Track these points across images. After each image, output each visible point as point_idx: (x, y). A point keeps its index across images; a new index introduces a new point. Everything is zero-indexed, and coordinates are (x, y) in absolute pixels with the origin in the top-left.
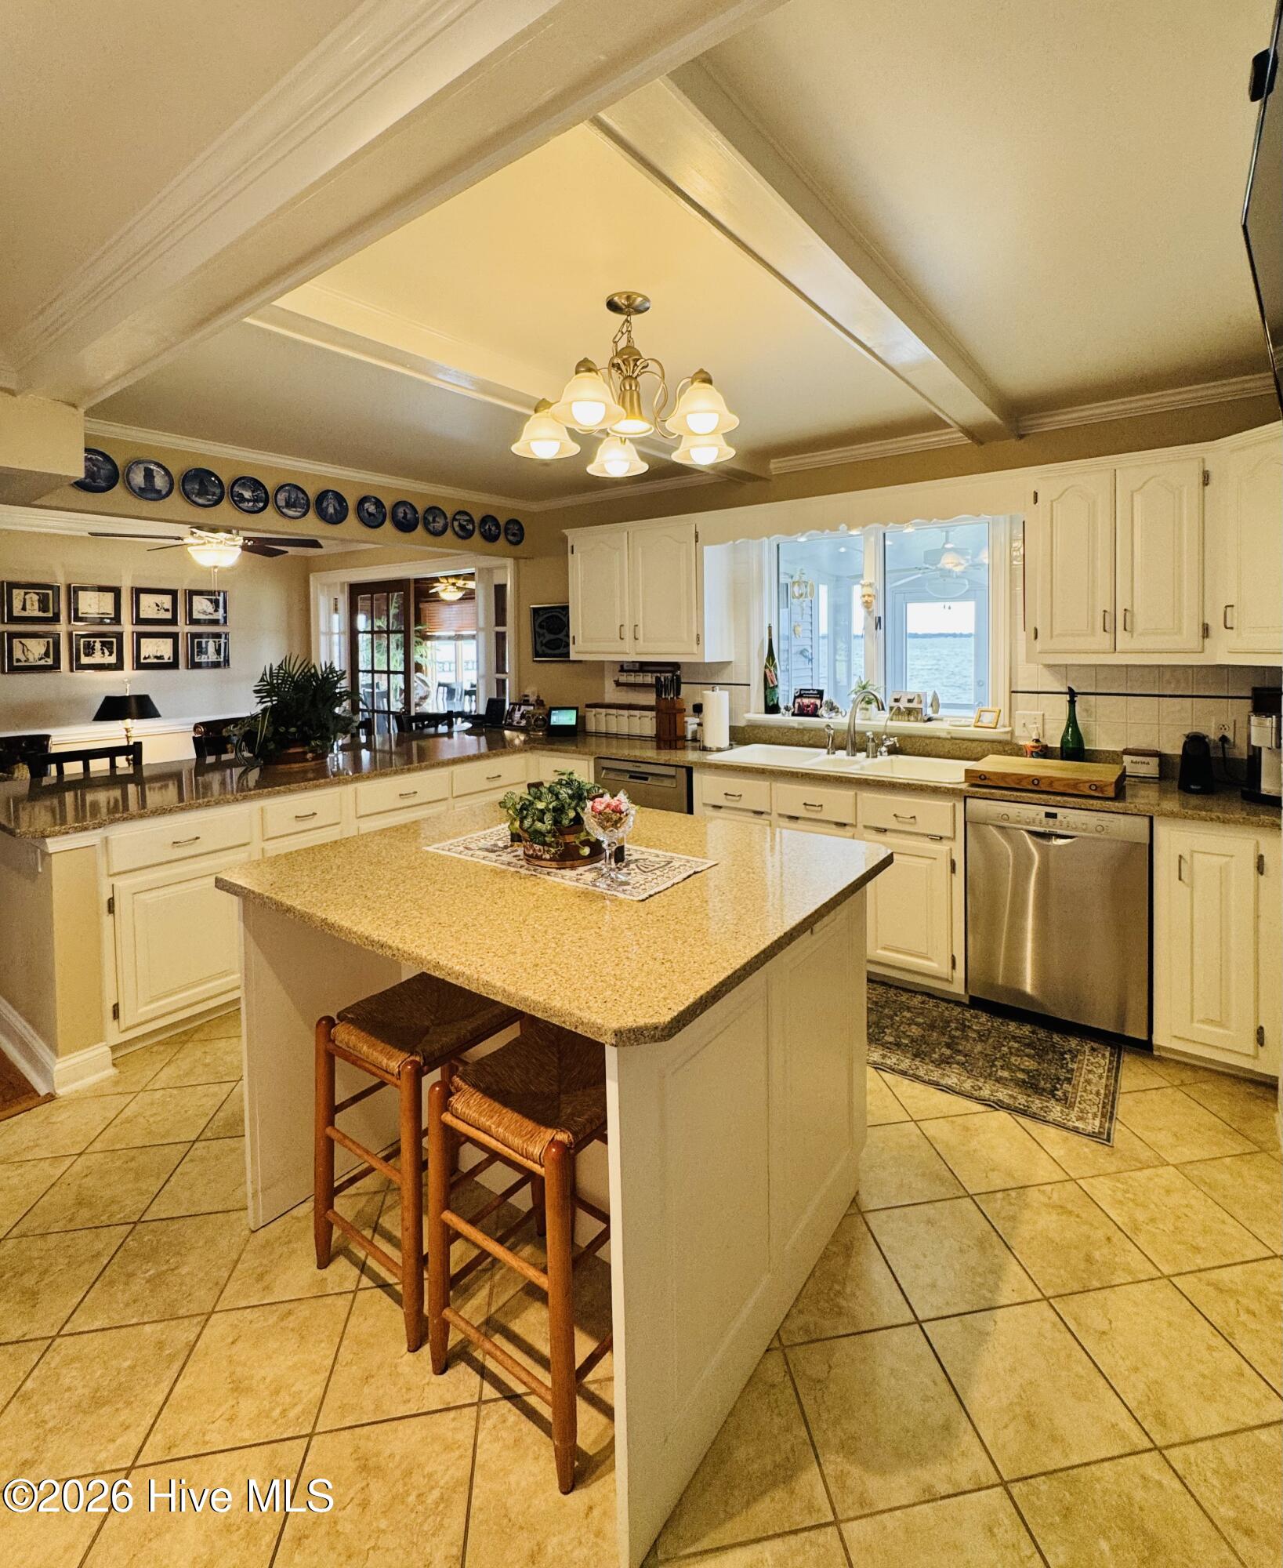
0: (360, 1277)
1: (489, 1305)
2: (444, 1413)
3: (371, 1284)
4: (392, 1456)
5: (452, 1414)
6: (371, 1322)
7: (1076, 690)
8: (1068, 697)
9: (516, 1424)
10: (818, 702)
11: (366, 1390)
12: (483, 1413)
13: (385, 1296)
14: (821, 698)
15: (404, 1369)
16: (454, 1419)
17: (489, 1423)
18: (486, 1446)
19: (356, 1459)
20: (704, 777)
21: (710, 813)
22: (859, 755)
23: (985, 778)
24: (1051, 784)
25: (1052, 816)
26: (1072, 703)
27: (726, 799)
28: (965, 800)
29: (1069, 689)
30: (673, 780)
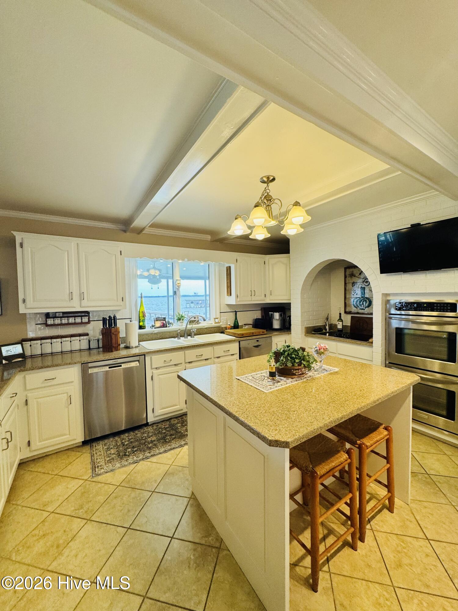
0: (323, 571)
1: (336, 523)
2: (377, 540)
3: (327, 566)
4: (394, 557)
5: (377, 538)
6: (345, 566)
7: (236, 311)
8: (235, 313)
9: (377, 521)
10: (164, 322)
11: (373, 566)
12: (375, 529)
13: (333, 560)
14: (165, 320)
15: (364, 552)
16: (379, 537)
17: (378, 528)
18: (385, 529)
19: (398, 568)
20: (152, 357)
21: (155, 371)
22: (189, 337)
23: (243, 335)
24: (256, 333)
25: (258, 341)
26: (236, 314)
27: (164, 363)
28: (239, 342)
29: (235, 310)
30: (137, 362)
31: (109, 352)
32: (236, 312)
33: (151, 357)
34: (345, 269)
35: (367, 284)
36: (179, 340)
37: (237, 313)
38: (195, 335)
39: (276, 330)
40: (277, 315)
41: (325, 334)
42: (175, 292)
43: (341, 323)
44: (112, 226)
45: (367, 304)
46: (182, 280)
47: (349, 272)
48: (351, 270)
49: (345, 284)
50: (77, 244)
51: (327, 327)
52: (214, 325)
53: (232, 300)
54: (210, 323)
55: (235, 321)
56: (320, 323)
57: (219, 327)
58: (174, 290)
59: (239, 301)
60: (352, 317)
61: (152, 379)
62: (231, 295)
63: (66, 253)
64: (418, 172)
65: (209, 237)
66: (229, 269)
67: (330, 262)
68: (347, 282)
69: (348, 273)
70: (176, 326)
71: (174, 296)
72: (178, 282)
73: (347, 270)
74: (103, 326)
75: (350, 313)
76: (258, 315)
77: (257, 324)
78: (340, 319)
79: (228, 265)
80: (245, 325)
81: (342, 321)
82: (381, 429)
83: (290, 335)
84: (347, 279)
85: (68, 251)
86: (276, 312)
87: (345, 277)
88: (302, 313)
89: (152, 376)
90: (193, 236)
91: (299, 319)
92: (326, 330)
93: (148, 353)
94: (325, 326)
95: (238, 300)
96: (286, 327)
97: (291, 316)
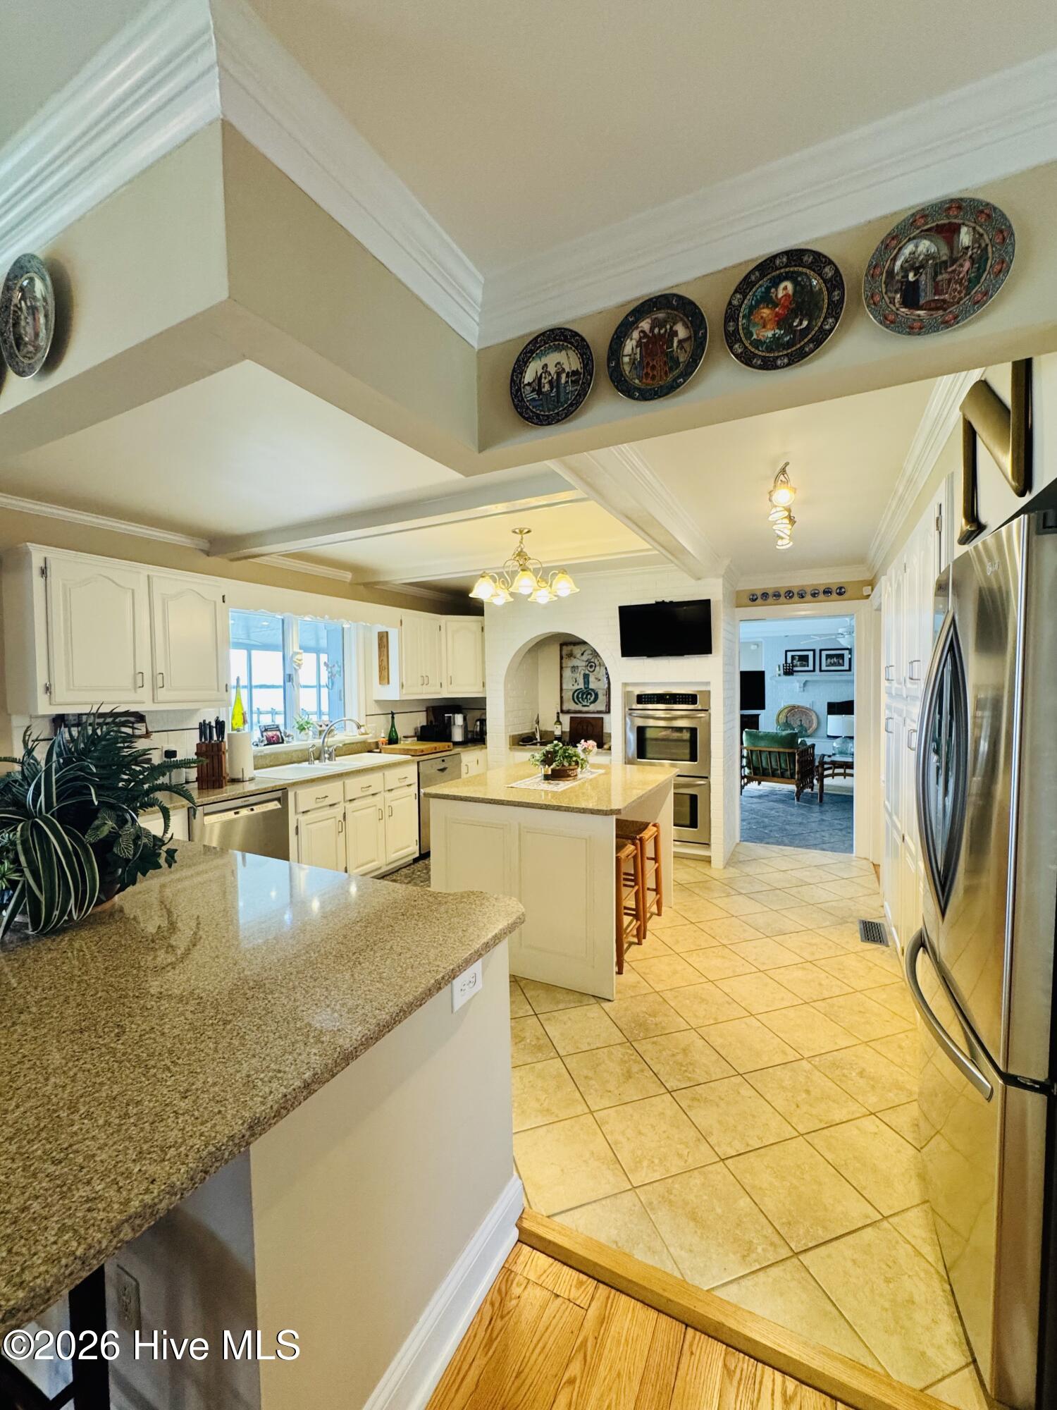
7: (395, 712)
8: (390, 715)
10: (278, 733)
14: (279, 730)
20: (298, 792)
21: (302, 818)
22: (317, 762)
23: (422, 751)
24: (427, 749)
25: (443, 761)
26: (393, 718)
27: (316, 803)
28: (418, 763)
29: (391, 711)
30: (276, 802)
31: (214, 788)
32: (393, 714)
33: (295, 793)
34: (561, 645)
35: (592, 670)
36: (312, 766)
37: (395, 716)
38: (337, 756)
39: (456, 744)
40: (459, 719)
41: (535, 744)
42: (290, 675)
43: (559, 727)
44: (183, 540)
45: (592, 699)
46: (304, 654)
47: (566, 650)
48: (570, 648)
49: (561, 668)
50: (148, 576)
51: (538, 737)
52: (359, 738)
53: (392, 693)
54: (348, 734)
55: (391, 731)
56: (526, 730)
57: (364, 742)
58: (288, 672)
59: (405, 694)
60: (571, 718)
61: (297, 833)
62: (388, 683)
63: (129, 595)
64: (663, 546)
65: (348, 576)
66: (383, 639)
67: (542, 638)
68: (564, 665)
69: (564, 653)
70: (297, 742)
71: (288, 684)
72: (299, 657)
73: (564, 647)
74: (201, 740)
75: (568, 712)
76: (421, 720)
77: (424, 734)
78: (558, 722)
79: (383, 629)
80: (404, 737)
81: (561, 724)
82: (650, 827)
83: (484, 751)
84: (564, 661)
85: (133, 591)
86: (458, 713)
87: (561, 658)
88: (506, 713)
89: (297, 827)
90: (322, 571)
91: (502, 722)
92: (536, 739)
93: (294, 784)
94: (534, 734)
95: (404, 691)
96: (477, 738)
97: (485, 720)
